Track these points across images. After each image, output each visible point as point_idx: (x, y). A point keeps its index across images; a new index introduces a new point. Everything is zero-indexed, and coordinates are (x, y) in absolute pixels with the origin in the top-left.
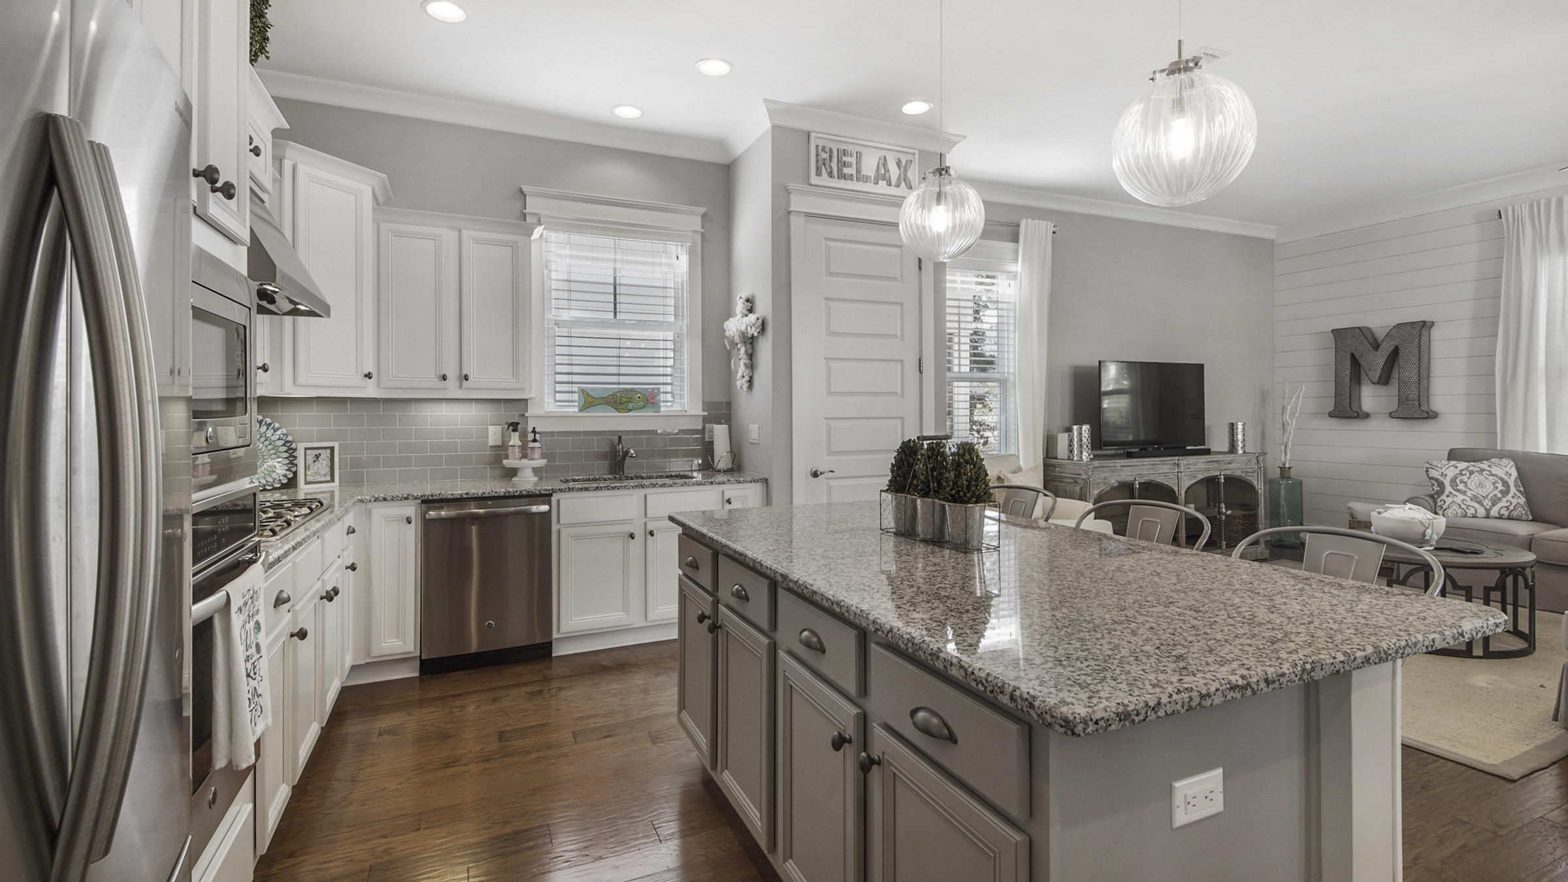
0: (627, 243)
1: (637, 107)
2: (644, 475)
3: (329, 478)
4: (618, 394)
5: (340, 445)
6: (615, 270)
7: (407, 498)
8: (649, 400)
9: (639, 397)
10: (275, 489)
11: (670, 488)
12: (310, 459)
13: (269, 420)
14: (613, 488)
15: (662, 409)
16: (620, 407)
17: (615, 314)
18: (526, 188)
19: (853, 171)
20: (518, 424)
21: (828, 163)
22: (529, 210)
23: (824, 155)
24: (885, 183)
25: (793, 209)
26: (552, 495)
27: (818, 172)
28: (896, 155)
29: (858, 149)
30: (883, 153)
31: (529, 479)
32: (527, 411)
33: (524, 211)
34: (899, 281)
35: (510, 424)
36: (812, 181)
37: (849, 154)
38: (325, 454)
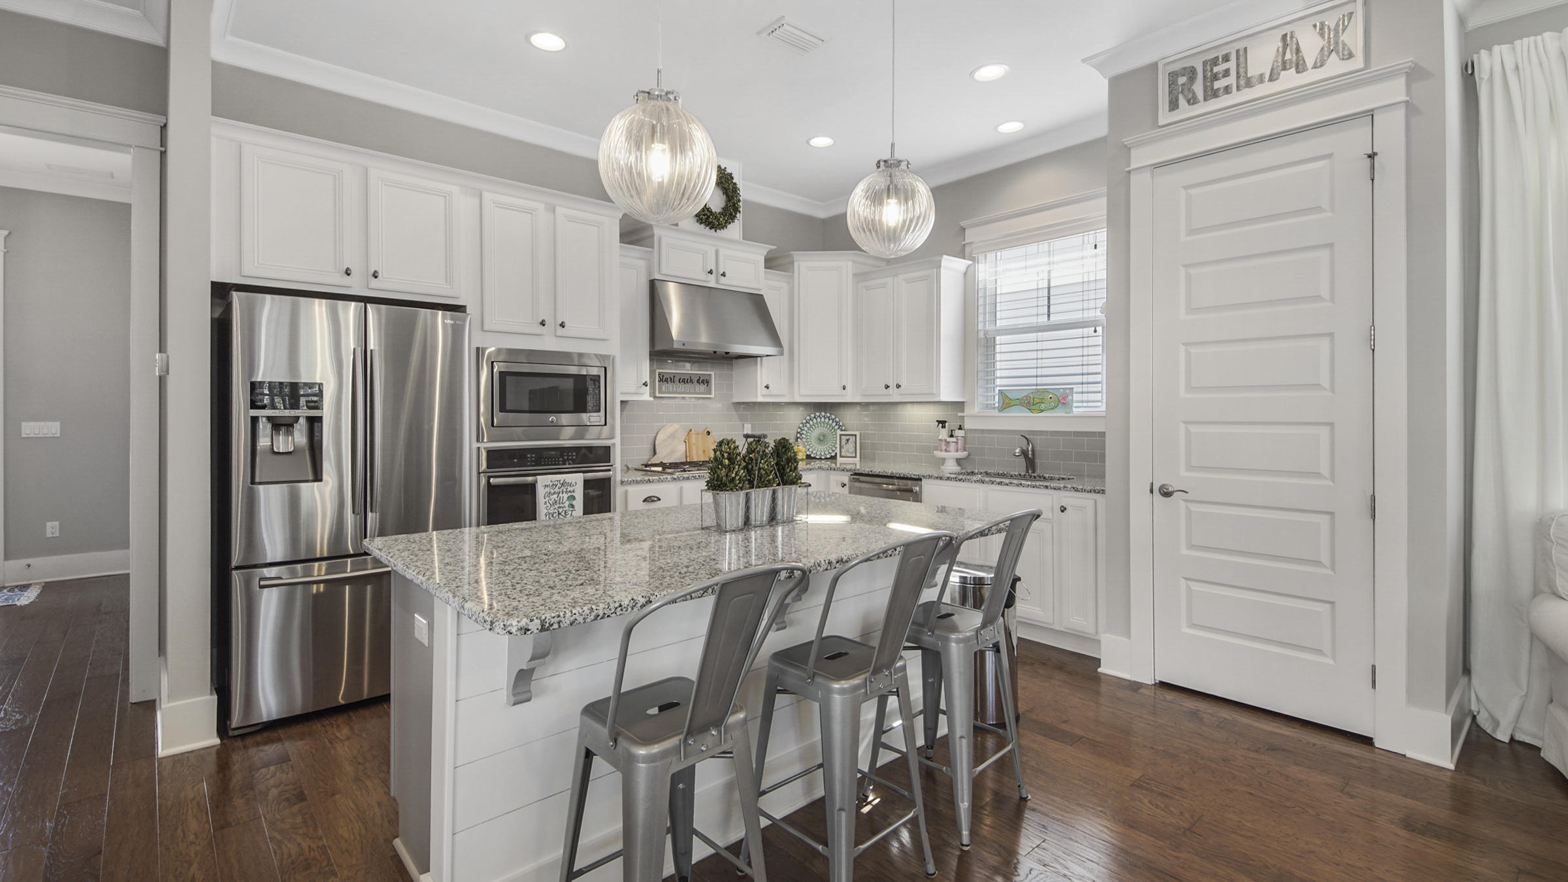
0: (1057, 244)
1: (1019, 121)
2: (1047, 476)
3: (854, 455)
4: (1031, 395)
5: (860, 434)
6: (1049, 272)
7: (843, 470)
8: (1062, 400)
9: (1051, 398)
10: (826, 458)
11: (1006, 486)
12: (844, 441)
13: (833, 417)
14: (960, 480)
15: (1074, 409)
16: (1033, 407)
17: (1049, 316)
18: (963, 224)
19: (1231, 80)
20: (945, 422)
21: (1188, 88)
22: (967, 241)
23: (1182, 80)
24: (1293, 70)
25: (1133, 167)
26: (921, 480)
27: (1174, 105)
28: (1317, 20)
29: (1240, 45)
30: (1287, 29)
31: (951, 467)
32: (963, 412)
33: (963, 243)
34: (1325, 211)
35: (939, 422)
36: (1161, 122)
37: (1226, 58)
38: (852, 439)
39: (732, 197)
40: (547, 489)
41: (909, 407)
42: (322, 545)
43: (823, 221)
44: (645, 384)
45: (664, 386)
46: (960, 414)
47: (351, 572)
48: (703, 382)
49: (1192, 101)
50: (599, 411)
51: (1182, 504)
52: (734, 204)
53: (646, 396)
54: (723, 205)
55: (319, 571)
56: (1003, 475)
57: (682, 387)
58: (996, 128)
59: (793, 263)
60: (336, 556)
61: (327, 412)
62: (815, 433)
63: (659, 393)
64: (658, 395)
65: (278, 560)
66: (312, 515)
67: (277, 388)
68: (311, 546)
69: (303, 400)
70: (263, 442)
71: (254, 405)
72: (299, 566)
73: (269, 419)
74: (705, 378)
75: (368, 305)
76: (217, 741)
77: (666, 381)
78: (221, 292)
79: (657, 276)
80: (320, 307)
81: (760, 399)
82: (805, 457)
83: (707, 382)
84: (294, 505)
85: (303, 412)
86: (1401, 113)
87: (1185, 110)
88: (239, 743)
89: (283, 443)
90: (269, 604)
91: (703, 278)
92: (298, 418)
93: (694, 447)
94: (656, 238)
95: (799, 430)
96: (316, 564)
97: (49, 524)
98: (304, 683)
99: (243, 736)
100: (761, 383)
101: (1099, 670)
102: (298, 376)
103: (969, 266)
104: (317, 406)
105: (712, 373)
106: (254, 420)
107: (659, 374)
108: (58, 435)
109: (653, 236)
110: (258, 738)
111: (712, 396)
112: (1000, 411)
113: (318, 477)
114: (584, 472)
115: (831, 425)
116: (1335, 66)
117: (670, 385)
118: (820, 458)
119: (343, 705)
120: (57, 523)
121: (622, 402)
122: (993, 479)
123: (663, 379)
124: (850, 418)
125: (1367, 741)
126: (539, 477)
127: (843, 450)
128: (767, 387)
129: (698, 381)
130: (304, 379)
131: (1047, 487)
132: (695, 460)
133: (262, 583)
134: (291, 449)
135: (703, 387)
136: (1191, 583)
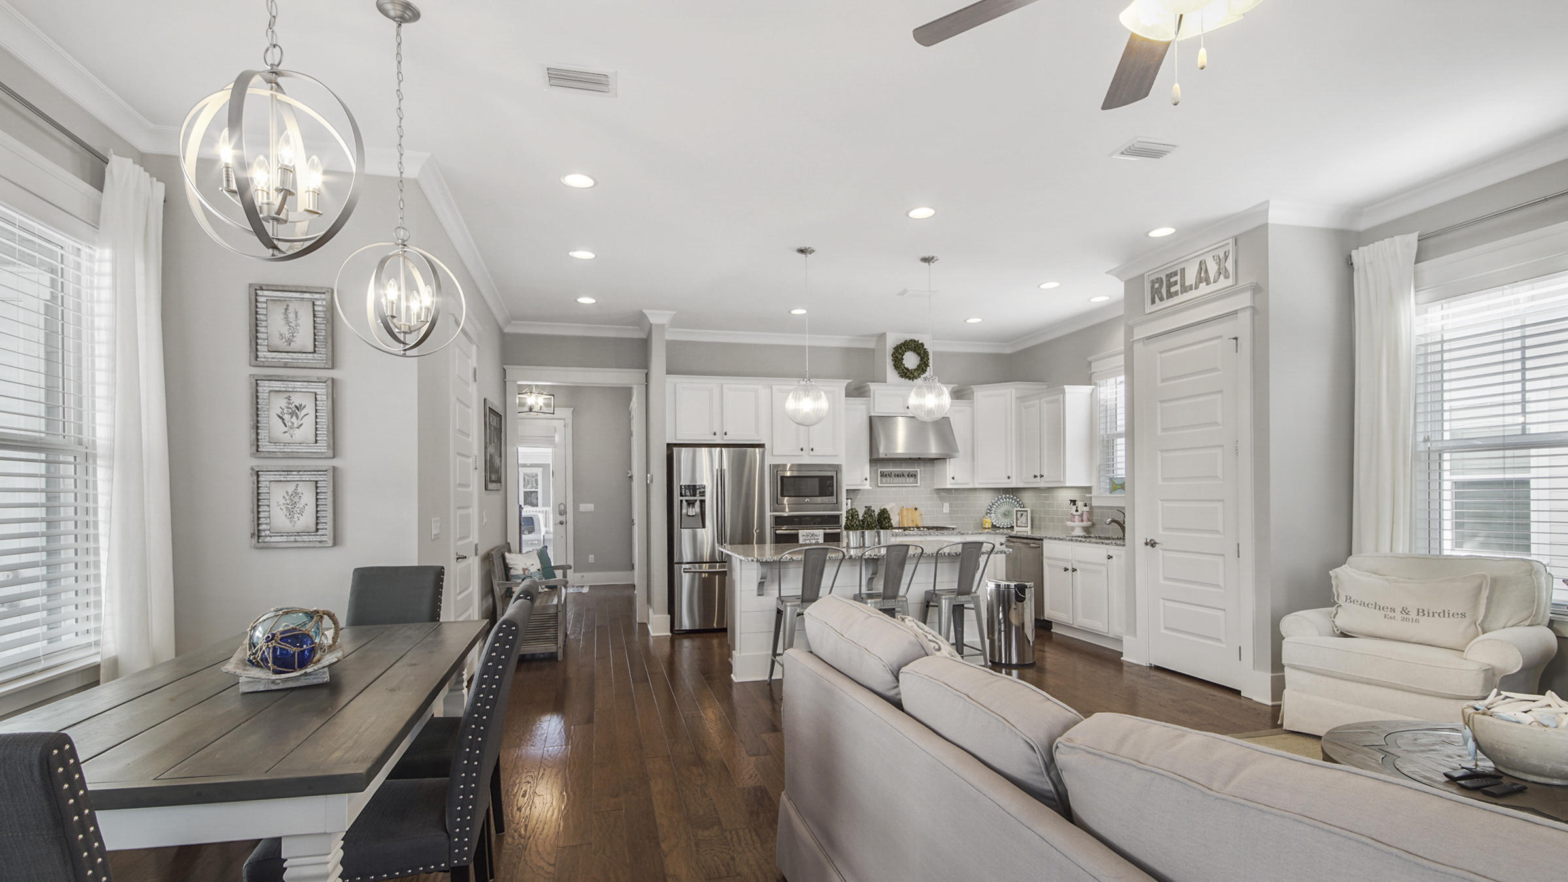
3: (1026, 525)
10: (1007, 528)
12: (1019, 516)
13: (1015, 498)
18: (1089, 359)
19: (1177, 288)
20: (1075, 501)
21: (1158, 291)
22: (1093, 371)
23: (1157, 285)
24: (1205, 283)
25: (1135, 338)
26: (1042, 540)
27: (1153, 302)
28: (1214, 253)
29: (1182, 266)
30: (1202, 258)
31: (1079, 532)
32: (1091, 493)
33: (1090, 372)
34: (1219, 370)
35: (1071, 501)
36: (1147, 311)
37: (1175, 274)
38: (1025, 514)
39: (924, 358)
40: (804, 537)
41: (1060, 490)
42: (707, 557)
43: (1010, 355)
44: (866, 479)
45: (884, 479)
46: (1087, 495)
47: (719, 568)
48: (912, 476)
49: (1161, 299)
50: (833, 495)
51: (1160, 552)
52: (925, 362)
53: (867, 486)
54: (918, 363)
55: (705, 567)
56: (1108, 538)
57: (897, 479)
58: (1089, 300)
59: (973, 393)
60: (712, 562)
61: (708, 498)
62: (1004, 508)
63: (881, 483)
64: (879, 485)
65: (689, 561)
66: (702, 543)
67: (688, 487)
68: (702, 557)
69: (698, 491)
70: (684, 511)
71: (681, 495)
72: (697, 565)
73: (686, 501)
74: (913, 473)
75: (723, 449)
76: (670, 634)
77: (886, 476)
78: (670, 446)
79: (873, 414)
80: (705, 450)
81: (949, 486)
82: (990, 526)
83: (915, 476)
84: (694, 538)
85: (698, 498)
86: (1248, 313)
87: (1159, 305)
88: (678, 636)
89: (692, 512)
90: (686, 578)
91: (904, 412)
92: (696, 500)
93: (905, 518)
94: (872, 391)
95: (989, 508)
96: (704, 565)
97: (590, 556)
98: (699, 617)
99: (679, 634)
100: (949, 475)
101: (1122, 658)
102: (696, 482)
103: (1093, 390)
104: (703, 494)
105: (918, 469)
106: (681, 501)
107: (881, 472)
108: (593, 510)
109: (870, 390)
110: (685, 635)
111: (919, 485)
112: (1110, 493)
113: (704, 527)
114: (824, 529)
115: (1011, 503)
116: (1223, 283)
117: (888, 478)
118: (1003, 528)
119: (715, 629)
120: (593, 556)
121: (847, 490)
122: (1103, 541)
123: (883, 475)
124: (1027, 498)
125: (1238, 693)
126: (800, 531)
127: (1018, 522)
128: (953, 478)
129: (908, 476)
130: (698, 483)
131: (1103, 543)
132: (905, 526)
133: (685, 570)
134: (694, 514)
135: (912, 479)
136: (1166, 602)
